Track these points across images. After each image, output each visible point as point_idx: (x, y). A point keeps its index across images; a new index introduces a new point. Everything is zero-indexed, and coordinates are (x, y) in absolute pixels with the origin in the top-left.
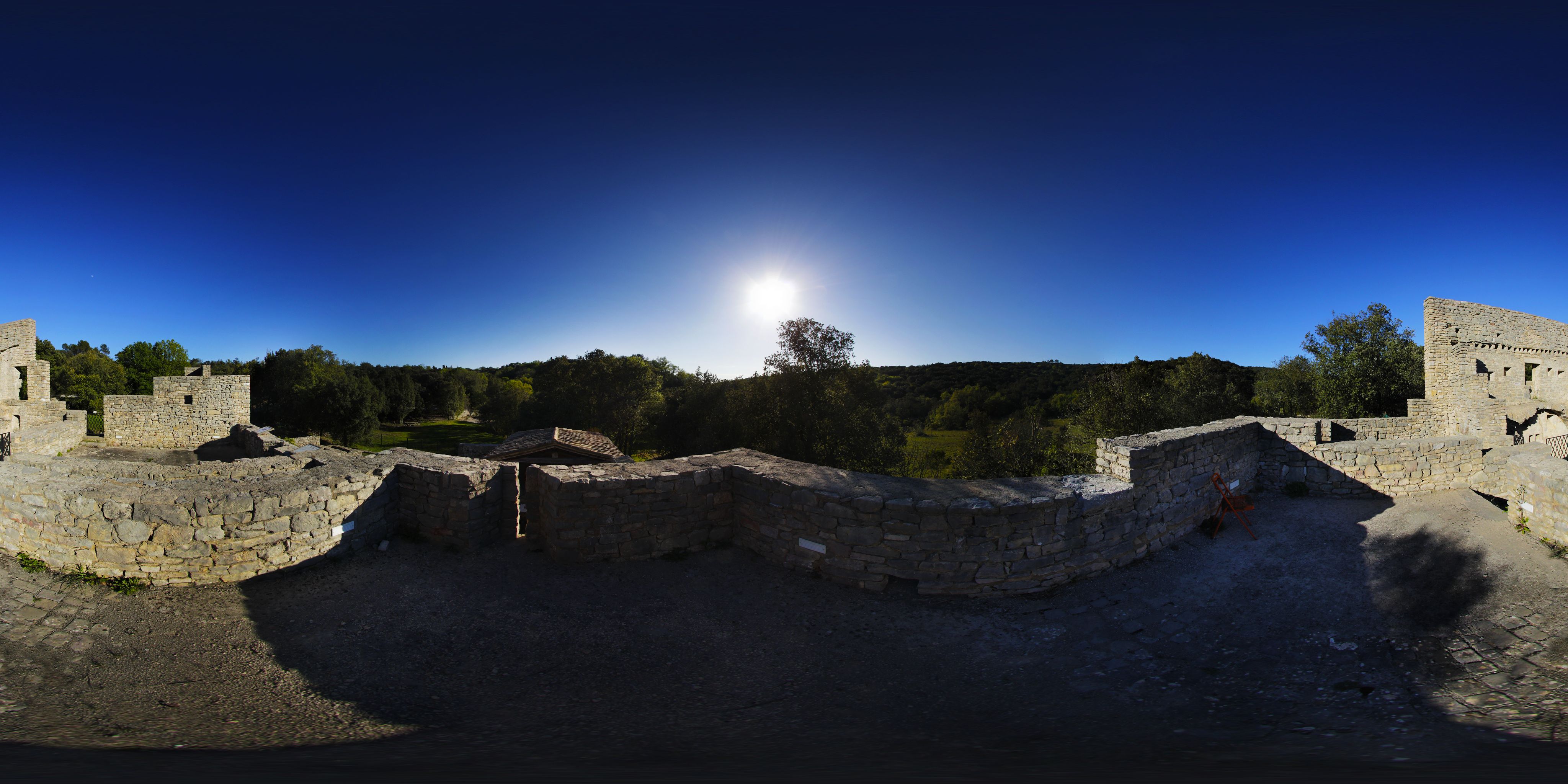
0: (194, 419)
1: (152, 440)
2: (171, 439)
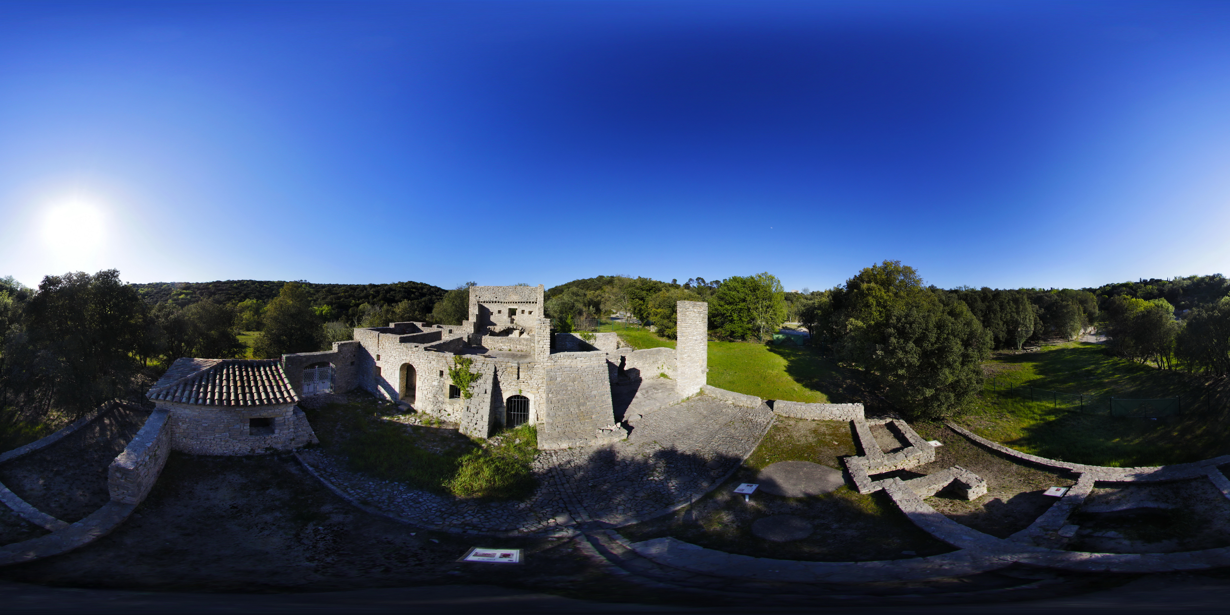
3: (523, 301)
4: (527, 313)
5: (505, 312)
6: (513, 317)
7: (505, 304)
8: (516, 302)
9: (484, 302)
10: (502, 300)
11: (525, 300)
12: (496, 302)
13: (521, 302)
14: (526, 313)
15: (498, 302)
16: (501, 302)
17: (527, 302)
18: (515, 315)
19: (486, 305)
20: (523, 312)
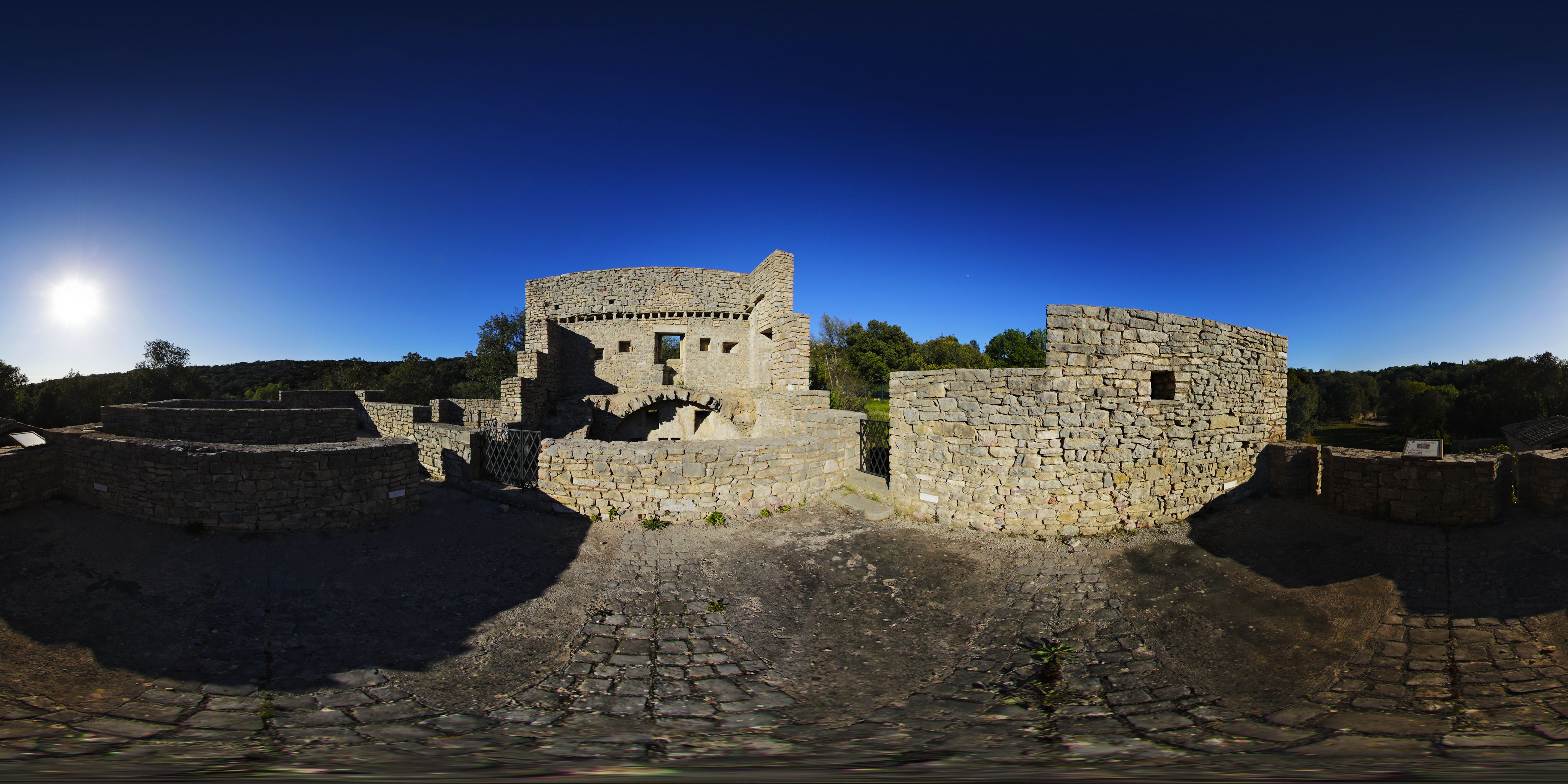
0: (1179, 444)
1: (1041, 516)
2: (1104, 512)
3: (702, 309)
4: (720, 349)
5: (643, 344)
6: (671, 363)
7: (643, 321)
8: (680, 315)
9: (572, 320)
10: (632, 308)
11: (711, 307)
12: (609, 316)
13: (699, 315)
14: (715, 349)
15: (619, 315)
16: (630, 316)
17: (717, 315)
18: (677, 357)
19: (578, 329)
20: (704, 343)
